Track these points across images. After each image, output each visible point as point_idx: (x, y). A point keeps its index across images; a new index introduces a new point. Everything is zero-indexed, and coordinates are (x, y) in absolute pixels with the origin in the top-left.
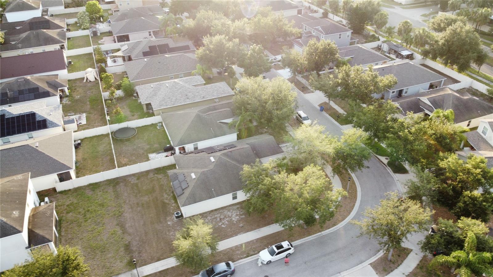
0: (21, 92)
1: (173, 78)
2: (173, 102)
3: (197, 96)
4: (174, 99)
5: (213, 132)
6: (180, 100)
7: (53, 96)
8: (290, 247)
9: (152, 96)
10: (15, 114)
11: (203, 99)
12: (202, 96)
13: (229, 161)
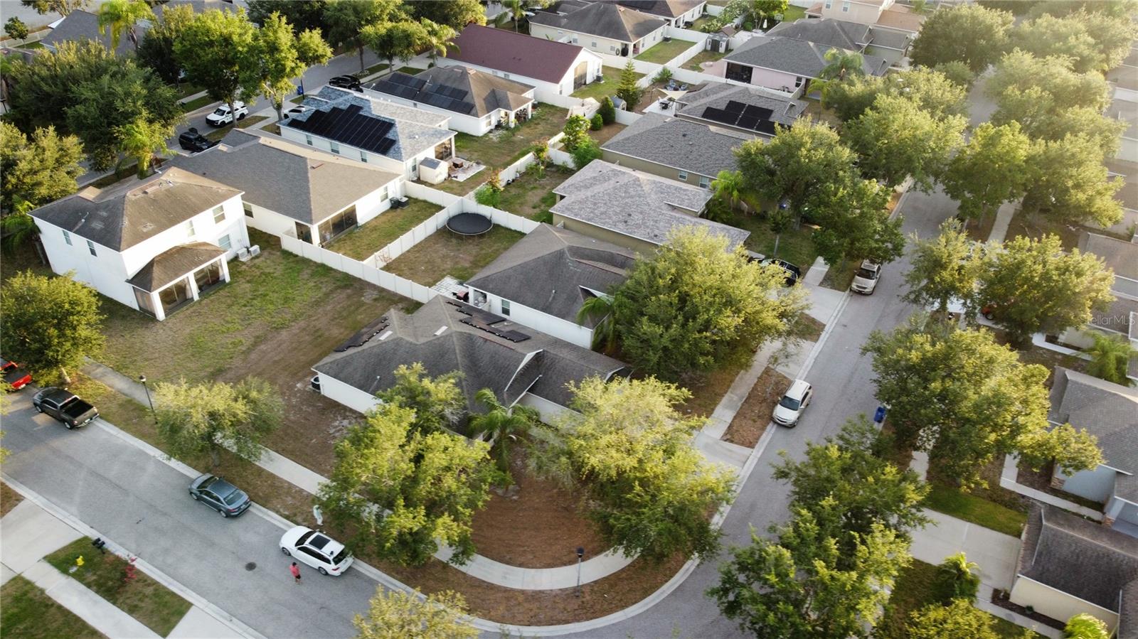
0: (441, 89)
1: (684, 177)
2: (592, 215)
3: (648, 227)
4: (602, 209)
5: (551, 299)
6: (610, 218)
7: (474, 115)
8: (331, 558)
9: (581, 186)
10: (373, 113)
11: (652, 239)
12: (656, 232)
13: (457, 351)
